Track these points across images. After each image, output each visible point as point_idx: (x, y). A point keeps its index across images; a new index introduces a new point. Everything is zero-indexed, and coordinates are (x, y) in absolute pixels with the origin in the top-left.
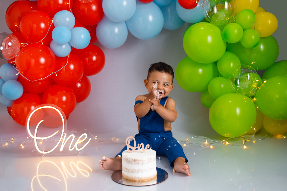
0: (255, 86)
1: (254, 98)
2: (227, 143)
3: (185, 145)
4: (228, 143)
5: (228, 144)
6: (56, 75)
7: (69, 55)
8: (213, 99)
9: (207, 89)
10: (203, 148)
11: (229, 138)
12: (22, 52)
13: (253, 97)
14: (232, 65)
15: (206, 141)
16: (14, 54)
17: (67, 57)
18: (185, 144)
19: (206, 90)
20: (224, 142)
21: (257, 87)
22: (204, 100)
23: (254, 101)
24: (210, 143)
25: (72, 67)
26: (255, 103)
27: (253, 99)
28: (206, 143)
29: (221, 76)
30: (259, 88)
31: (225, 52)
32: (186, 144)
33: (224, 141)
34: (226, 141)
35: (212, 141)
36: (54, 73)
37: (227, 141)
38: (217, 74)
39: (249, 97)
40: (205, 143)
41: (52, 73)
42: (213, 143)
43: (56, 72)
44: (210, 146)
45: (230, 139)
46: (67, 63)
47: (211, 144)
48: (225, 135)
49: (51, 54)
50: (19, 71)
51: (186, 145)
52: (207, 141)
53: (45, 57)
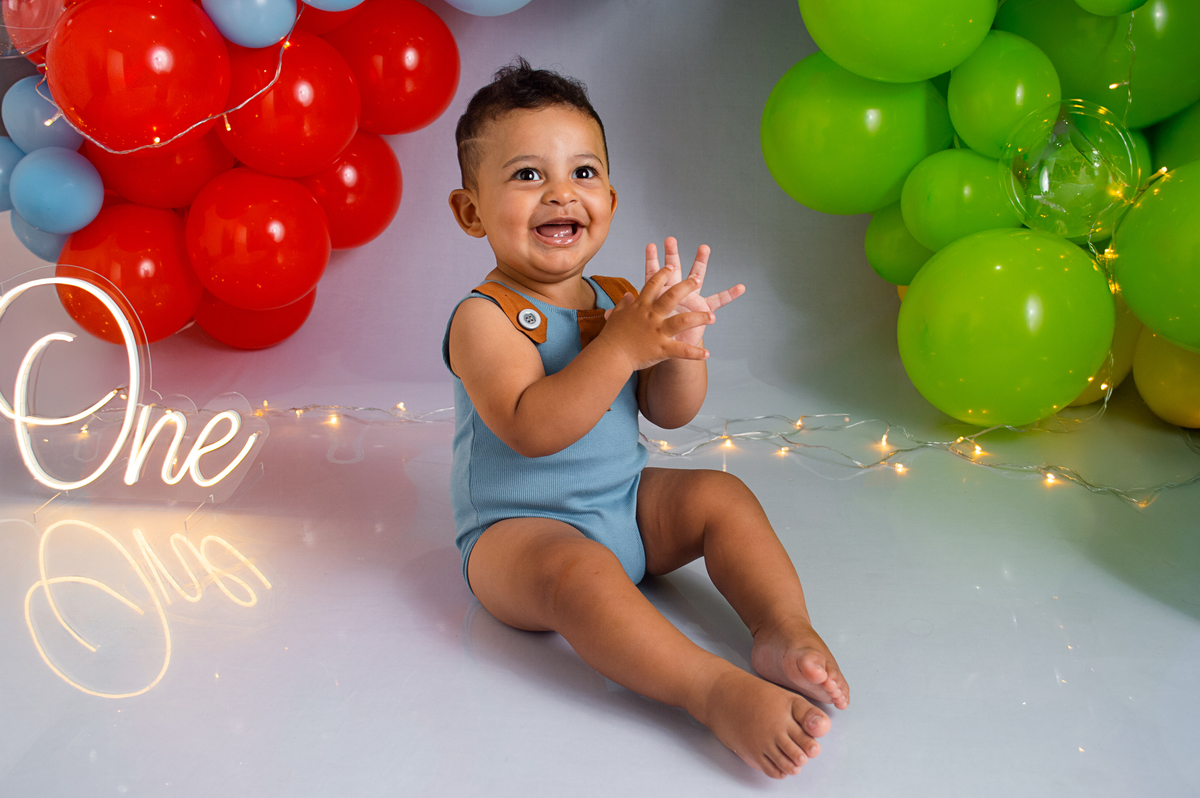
0: (1120, 195)
1: (1106, 251)
2: (978, 451)
3: (783, 452)
4: (983, 450)
5: (982, 459)
6: (229, 129)
7: (284, 40)
8: (923, 253)
9: (899, 202)
10: (860, 473)
11: (985, 428)
12: (72, 17)
13: (1101, 246)
14: (1019, 94)
15: (885, 437)
16: (45, 31)
17: (280, 44)
18: (783, 449)
19: (891, 207)
20: (964, 446)
21: (1126, 199)
22: (883, 249)
23: (1103, 265)
24: (896, 449)
25: (304, 92)
26: (1109, 271)
27: (1103, 253)
28: (884, 445)
29: (964, 146)
30: (1138, 205)
31: (990, 33)
32: (787, 449)
33: (963, 442)
34: (972, 441)
35: (907, 437)
36: (218, 116)
37: (979, 440)
38: (945, 138)
39: (1085, 247)
40: (875, 446)
41: (206, 117)
42: (911, 450)
43: (227, 114)
44: (892, 464)
45: (993, 435)
46: (277, 76)
47: (899, 453)
48: (969, 416)
49: (203, 33)
50: (59, 108)
51: (787, 454)
52: (887, 440)
53: (168, 45)
